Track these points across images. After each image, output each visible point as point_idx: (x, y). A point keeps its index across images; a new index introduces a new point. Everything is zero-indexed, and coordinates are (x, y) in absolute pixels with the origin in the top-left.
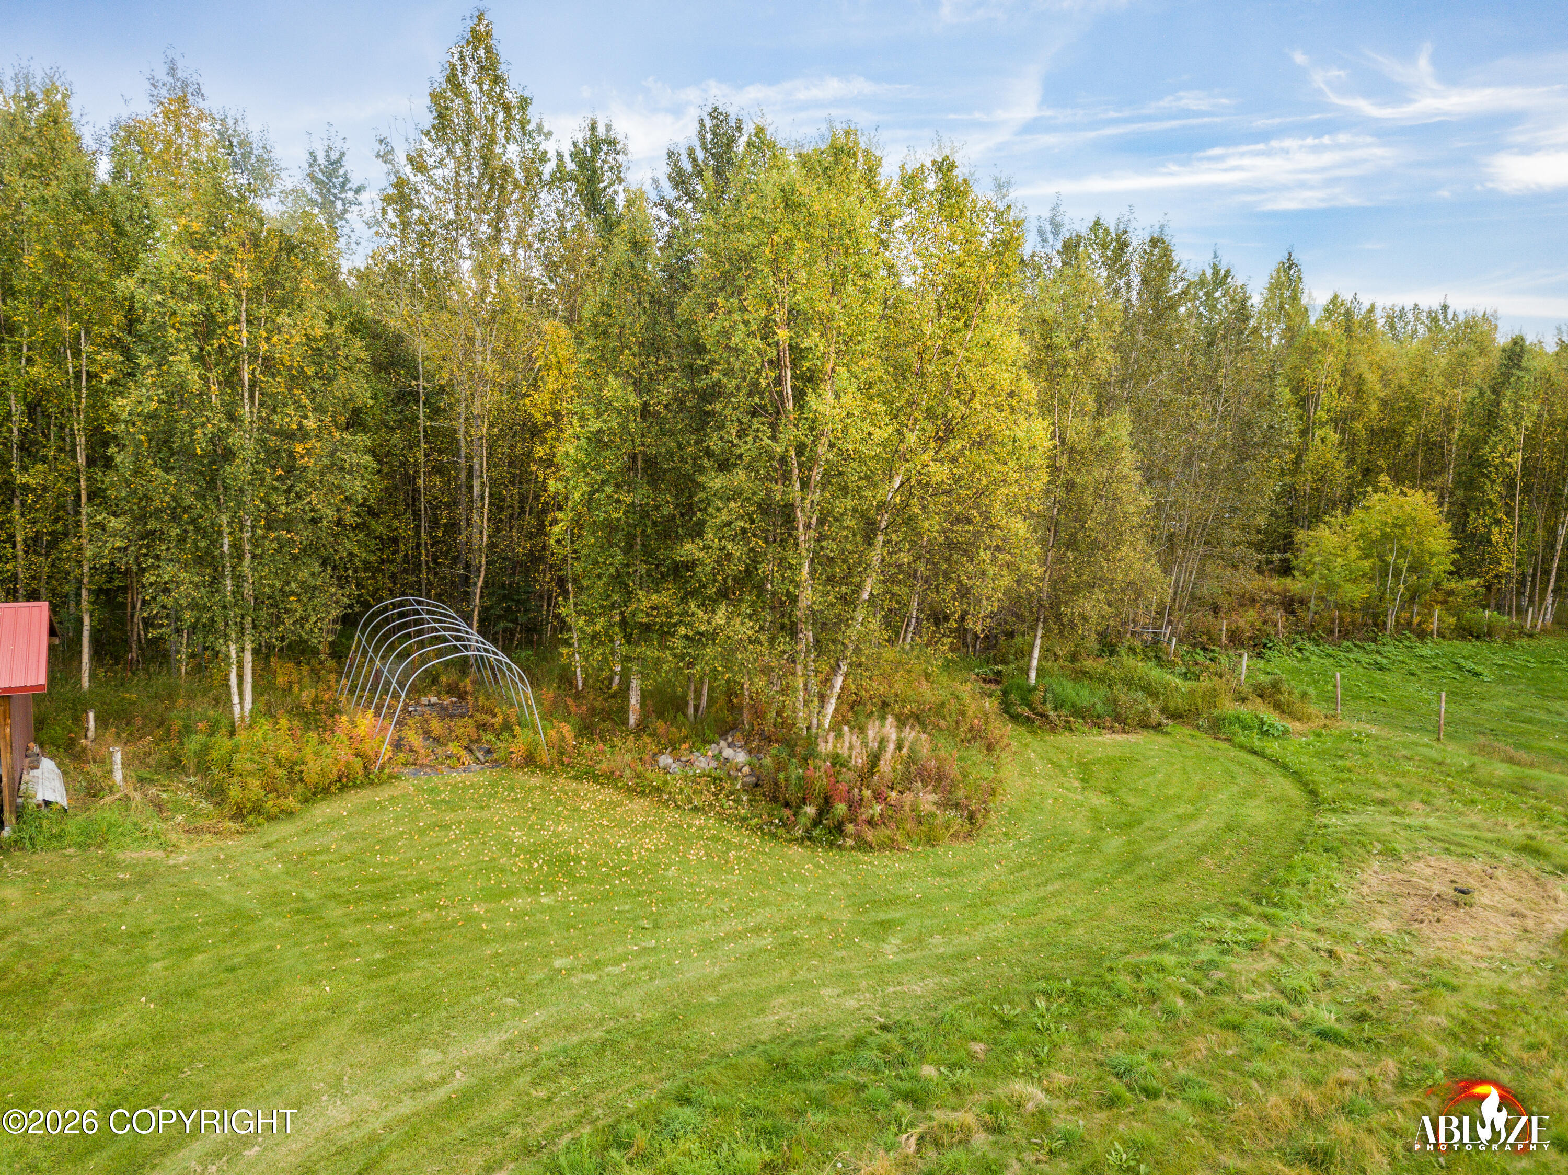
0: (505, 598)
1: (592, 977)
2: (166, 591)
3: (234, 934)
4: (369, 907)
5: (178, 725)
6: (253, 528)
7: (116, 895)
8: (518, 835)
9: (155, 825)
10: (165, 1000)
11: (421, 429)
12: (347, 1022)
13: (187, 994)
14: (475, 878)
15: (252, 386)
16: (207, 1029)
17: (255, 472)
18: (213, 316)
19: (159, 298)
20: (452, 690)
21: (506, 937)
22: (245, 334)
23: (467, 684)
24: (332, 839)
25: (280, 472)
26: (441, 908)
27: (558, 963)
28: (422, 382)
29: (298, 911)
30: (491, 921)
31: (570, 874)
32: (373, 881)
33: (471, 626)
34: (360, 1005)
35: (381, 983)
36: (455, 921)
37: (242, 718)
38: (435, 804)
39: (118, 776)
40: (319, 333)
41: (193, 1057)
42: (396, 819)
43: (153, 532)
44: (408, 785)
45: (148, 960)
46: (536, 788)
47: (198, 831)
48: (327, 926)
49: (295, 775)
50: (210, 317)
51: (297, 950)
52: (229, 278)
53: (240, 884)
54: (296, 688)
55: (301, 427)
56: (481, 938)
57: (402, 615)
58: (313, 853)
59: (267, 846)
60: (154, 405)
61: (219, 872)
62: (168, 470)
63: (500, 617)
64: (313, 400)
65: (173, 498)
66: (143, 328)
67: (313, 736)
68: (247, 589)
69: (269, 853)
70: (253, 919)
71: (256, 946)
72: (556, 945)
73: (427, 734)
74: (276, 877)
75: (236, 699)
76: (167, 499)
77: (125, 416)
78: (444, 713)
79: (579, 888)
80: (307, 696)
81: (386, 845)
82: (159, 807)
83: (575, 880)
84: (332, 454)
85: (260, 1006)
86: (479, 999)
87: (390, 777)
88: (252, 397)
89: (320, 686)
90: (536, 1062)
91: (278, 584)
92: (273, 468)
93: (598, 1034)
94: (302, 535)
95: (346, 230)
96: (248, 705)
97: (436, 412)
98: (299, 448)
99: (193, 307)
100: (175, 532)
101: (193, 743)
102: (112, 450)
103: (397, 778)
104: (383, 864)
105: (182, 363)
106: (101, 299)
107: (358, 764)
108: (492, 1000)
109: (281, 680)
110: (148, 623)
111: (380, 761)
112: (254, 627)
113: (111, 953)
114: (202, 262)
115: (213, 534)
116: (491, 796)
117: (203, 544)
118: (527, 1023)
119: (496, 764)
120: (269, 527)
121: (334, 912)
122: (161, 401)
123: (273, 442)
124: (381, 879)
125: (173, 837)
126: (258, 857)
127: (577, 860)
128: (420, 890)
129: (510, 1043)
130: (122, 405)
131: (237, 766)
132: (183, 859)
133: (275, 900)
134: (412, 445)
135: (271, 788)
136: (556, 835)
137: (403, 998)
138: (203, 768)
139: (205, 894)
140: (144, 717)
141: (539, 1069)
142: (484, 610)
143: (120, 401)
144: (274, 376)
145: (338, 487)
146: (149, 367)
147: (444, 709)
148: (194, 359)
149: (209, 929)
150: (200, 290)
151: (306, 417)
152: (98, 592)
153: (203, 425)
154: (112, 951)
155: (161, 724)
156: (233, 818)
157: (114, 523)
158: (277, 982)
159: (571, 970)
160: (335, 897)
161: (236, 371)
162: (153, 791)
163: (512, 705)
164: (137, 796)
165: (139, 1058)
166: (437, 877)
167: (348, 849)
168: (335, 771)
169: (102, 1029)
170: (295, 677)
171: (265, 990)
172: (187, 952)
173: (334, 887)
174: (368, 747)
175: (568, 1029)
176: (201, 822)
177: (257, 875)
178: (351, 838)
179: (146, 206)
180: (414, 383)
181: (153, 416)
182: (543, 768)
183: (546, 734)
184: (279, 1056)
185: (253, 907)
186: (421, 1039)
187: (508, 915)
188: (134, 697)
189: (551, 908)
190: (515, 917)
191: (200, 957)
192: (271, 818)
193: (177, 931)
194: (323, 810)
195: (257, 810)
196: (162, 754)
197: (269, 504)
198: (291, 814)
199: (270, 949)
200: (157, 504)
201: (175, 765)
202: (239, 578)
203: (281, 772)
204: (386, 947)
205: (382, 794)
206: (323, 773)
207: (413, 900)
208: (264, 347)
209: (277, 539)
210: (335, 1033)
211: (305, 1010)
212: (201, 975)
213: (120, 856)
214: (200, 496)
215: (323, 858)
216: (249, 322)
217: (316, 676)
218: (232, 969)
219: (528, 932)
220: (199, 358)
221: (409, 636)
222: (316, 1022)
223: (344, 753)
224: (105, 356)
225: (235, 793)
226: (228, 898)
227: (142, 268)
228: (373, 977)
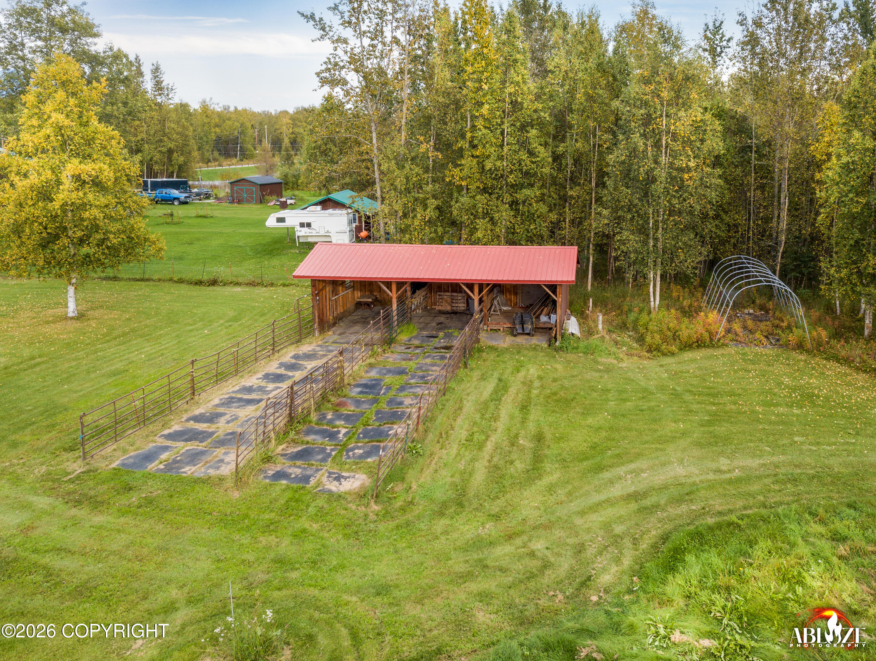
0: (795, 259)
1: (814, 448)
2: (624, 244)
3: (643, 398)
4: (705, 398)
5: (626, 308)
6: (663, 215)
7: (597, 374)
8: (786, 380)
9: (614, 349)
10: (614, 415)
11: (753, 165)
12: (689, 440)
13: (623, 416)
14: (760, 395)
15: (667, 147)
16: (630, 430)
17: (665, 188)
18: (650, 115)
19: (628, 109)
20: (762, 308)
21: (770, 423)
22: (664, 122)
23: (770, 305)
24: (692, 368)
25: (676, 188)
26: (739, 405)
27: (796, 439)
28: (754, 141)
29: (672, 394)
30: (764, 414)
31: (812, 402)
32: (708, 388)
33: (775, 274)
34: (695, 435)
35: (706, 429)
36: (745, 412)
37: (655, 308)
38: (744, 360)
39: (600, 327)
40: (699, 119)
41: (624, 438)
42: (724, 364)
43: (619, 217)
44: (732, 350)
45: (609, 400)
46: (802, 360)
47: (632, 355)
48: (685, 402)
49: (675, 336)
50: (649, 115)
51: (670, 409)
52: (658, 96)
53: (648, 379)
54: (681, 299)
55: (687, 166)
56: (758, 421)
57: (739, 269)
58: (682, 372)
59: (661, 366)
60: (623, 158)
61: (639, 373)
62: (627, 188)
63: (792, 270)
64: (694, 152)
65: (629, 201)
66: (621, 122)
67: (686, 320)
68: (660, 245)
69: (662, 369)
70: (653, 394)
71: (653, 404)
72: (797, 431)
73: (745, 328)
74: (664, 379)
75: (652, 299)
76: (627, 201)
77: (611, 163)
78: (756, 319)
79: (816, 409)
80: (686, 303)
81: (716, 374)
82: (616, 343)
83: (814, 404)
84: (701, 179)
85: (652, 426)
86: (752, 445)
87: (723, 345)
88: (666, 153)
89: (694, 299)
90: (775, 475)
91: (673, 243)
92: (674, 186)
93: (812, 472)
94: (685, 219)
95: (722, 62)
96: (657, 302)
97: (761, 156)
98: (686, 176)
99: (642, 111)
100: (629, 216)
101: (632, 317)
102: (606, 178)
103: (726, 346)
104: (714, 382)
105: (636, 138)
106: (606, 111)
107: (706, 335)
108: (758, 446)
109: (675, 294)
110: (616, 259)
111: (718, 336)
112: (662, 264)
113: (595, 395)
114: (648, 90)
115: (645, 218)
116: (775, 360)
117: (641, 222)
118: (775, 459)
119: (781, 346)
120: (670, 215)
121: (688, 397)
122: (626, 156)
123: (675, 173)
124: (712, 388)
125: (621, 356)
126: (657, 370)
127: (818, 397)
128: (731, 396)
129: (764, 465)
130: (611, 158)
131: (650, 327)
132: (624, 365)
133: (662, 388)
134: (747, 174)
135: (665, 340)
136: (808, 383)
137: (715, 436)
138: (635, 329)
139: (633, 380)
140: (612, 304)
141: (776, 478)
142: (783, 266)
143: (610, 156)
144: (676, 142)
145: (704, 195)
146: (622, 140)
147: (756, 316)
148: (641, 135)
149: (633, 394)
150: (646, 104)
151: (690, 161)
152: (596, 245)
153: (643, 166)
154: (595, 394)
155: (619, 309)
156: (647, 352)
157: (605, 212)
158: (660, 419)
159: (802, 443)
160: (690, 391)
161: (660, 139)
162: (614, 336)
163: (792, 316)
164: (608, 337)
165: (604, 434)
166: (740, 391)
167: (698, 373)
168: (695, 336)
169: (590, 420)
170: (681, 294)
171: (655, 421)
172: (625, 400)
173: (690, 388)
174: (712, 328)
175: (796, 466)
176: (633, 351)
177: (656, 377)
178: (700, 368)
179: (627, 65)
180: (749, 141)
181: (623, 162)
182: (807, 351)
183: (810, 333)
184: (658, 446)
185: (653, 389)
186: (721, 453)
187: (774, 414)
188: (609, 295)
189: (798, 415)
190: (778, 415)
191: (629, 403)
192: (664, 354)
193: (620, 392)
194: (688, 355)
195: (658, 349)
196: (618, 321)
197: (670, 203)
198: (673, 354)
199: (659, 406)
200: (622, 203)
201: (623, 327)
202: (656, 239)
203: (669, 333)
204: (710, 415)
205: (717, 352)
206: (689, 337)
207: (726, 399)
208: (672, 127)
209: (674, 220)
210: (683, 443)
211: (671, 432)
212: (629, 410)
213: (600, 360)
214: (640, 200)
215: (686, 375)
216: (667, 116)
217: (692, 294)
218: (642, 410)
219: (783, 423)
220: (644, 135)
221: (742, 279)
222: (675, 437)
223: (701, 329)
224: (606, 136)
225: (648, 339)
226: (642, 383)
227: (623, 96)
228: (702, 426)
